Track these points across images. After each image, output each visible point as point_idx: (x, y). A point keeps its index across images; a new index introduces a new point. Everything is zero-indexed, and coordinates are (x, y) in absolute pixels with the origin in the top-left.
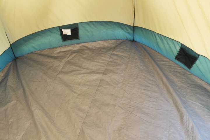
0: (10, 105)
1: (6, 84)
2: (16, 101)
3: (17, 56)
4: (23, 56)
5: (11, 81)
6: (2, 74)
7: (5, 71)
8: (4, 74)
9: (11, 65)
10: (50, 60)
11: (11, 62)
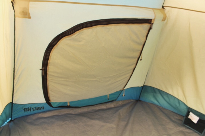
0: (109, 125)
1: (118, 110)
2: (115, 126)
3: (141, 99)
4: (145, 102)
5: (123, 111)
6: (121, 103)
7: (125, 103)
8: (122, 104)
9: (132, 102)
10: (166, 119)
11: (134, 100)
